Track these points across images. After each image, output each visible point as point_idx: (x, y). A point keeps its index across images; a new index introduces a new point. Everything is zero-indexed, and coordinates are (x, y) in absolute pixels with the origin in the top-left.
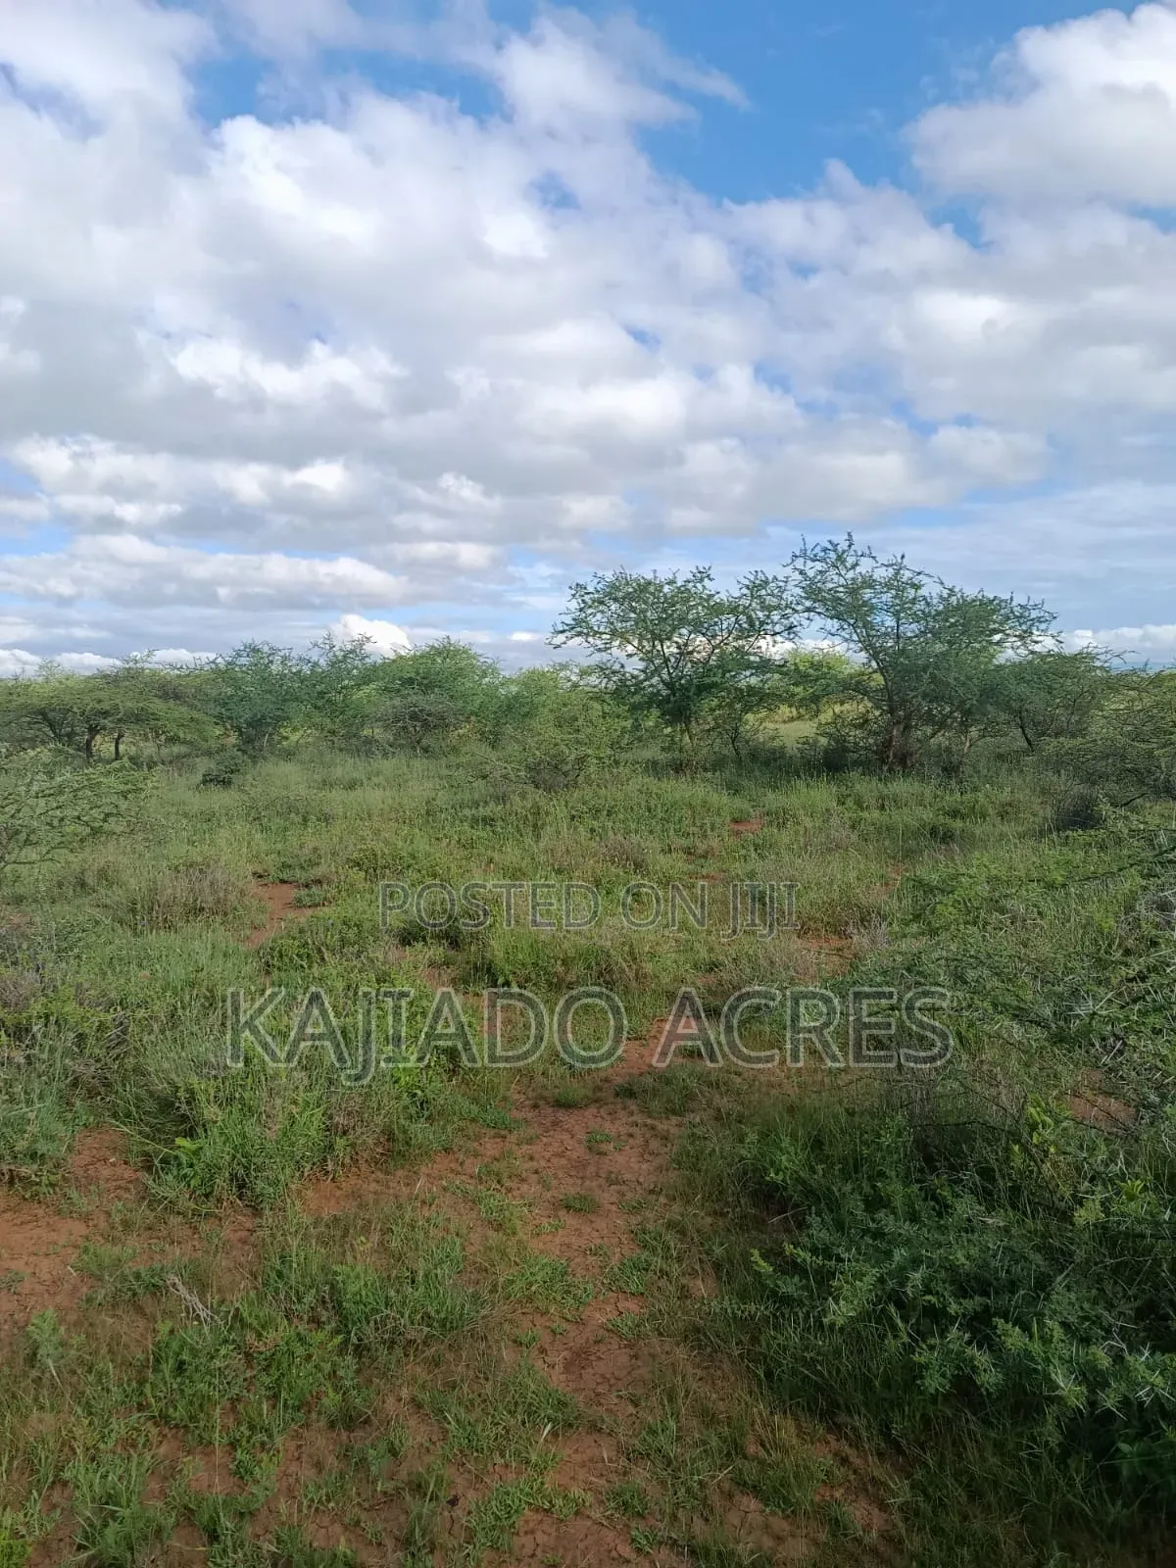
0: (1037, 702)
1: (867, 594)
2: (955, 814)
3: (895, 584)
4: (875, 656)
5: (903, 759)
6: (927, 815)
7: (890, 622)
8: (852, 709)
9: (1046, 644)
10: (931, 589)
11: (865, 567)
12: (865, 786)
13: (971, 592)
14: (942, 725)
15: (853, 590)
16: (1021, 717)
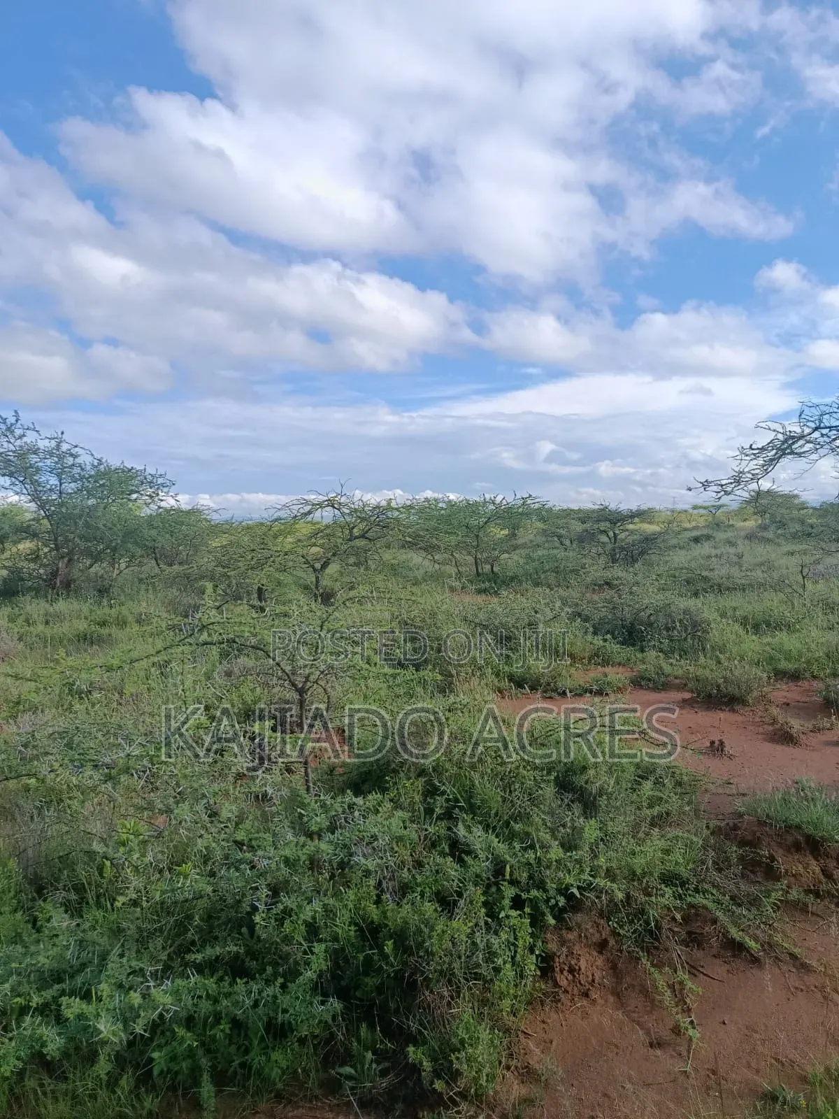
0: (164, 541)
1: (33, 459)
2: (103, 624)
3: (57, 453)
4: (41, 507)
5: (67, 585)
6: (82, 626)
7: (54, 481)
8: (26, 546)
9: (169, 502)
10: (85, 459)
11: (30, 438)
12: (34, 607)
13: (115, 463)
14: (97, 558)
15: (22, 454)
16: (154, 552)
